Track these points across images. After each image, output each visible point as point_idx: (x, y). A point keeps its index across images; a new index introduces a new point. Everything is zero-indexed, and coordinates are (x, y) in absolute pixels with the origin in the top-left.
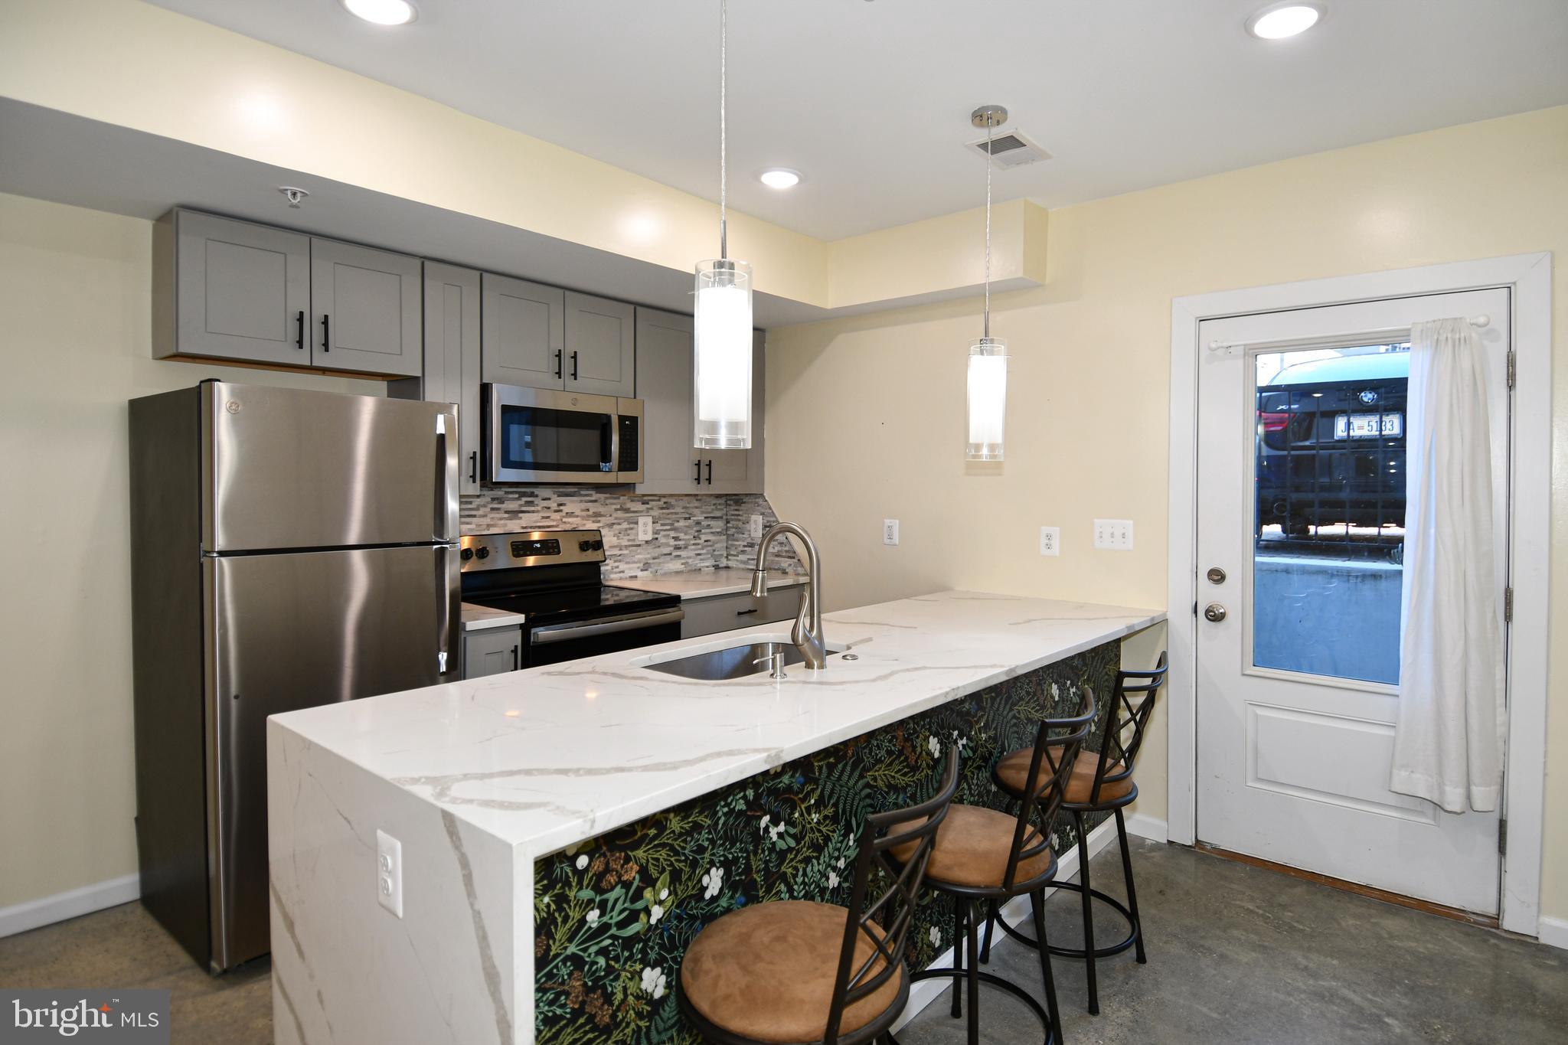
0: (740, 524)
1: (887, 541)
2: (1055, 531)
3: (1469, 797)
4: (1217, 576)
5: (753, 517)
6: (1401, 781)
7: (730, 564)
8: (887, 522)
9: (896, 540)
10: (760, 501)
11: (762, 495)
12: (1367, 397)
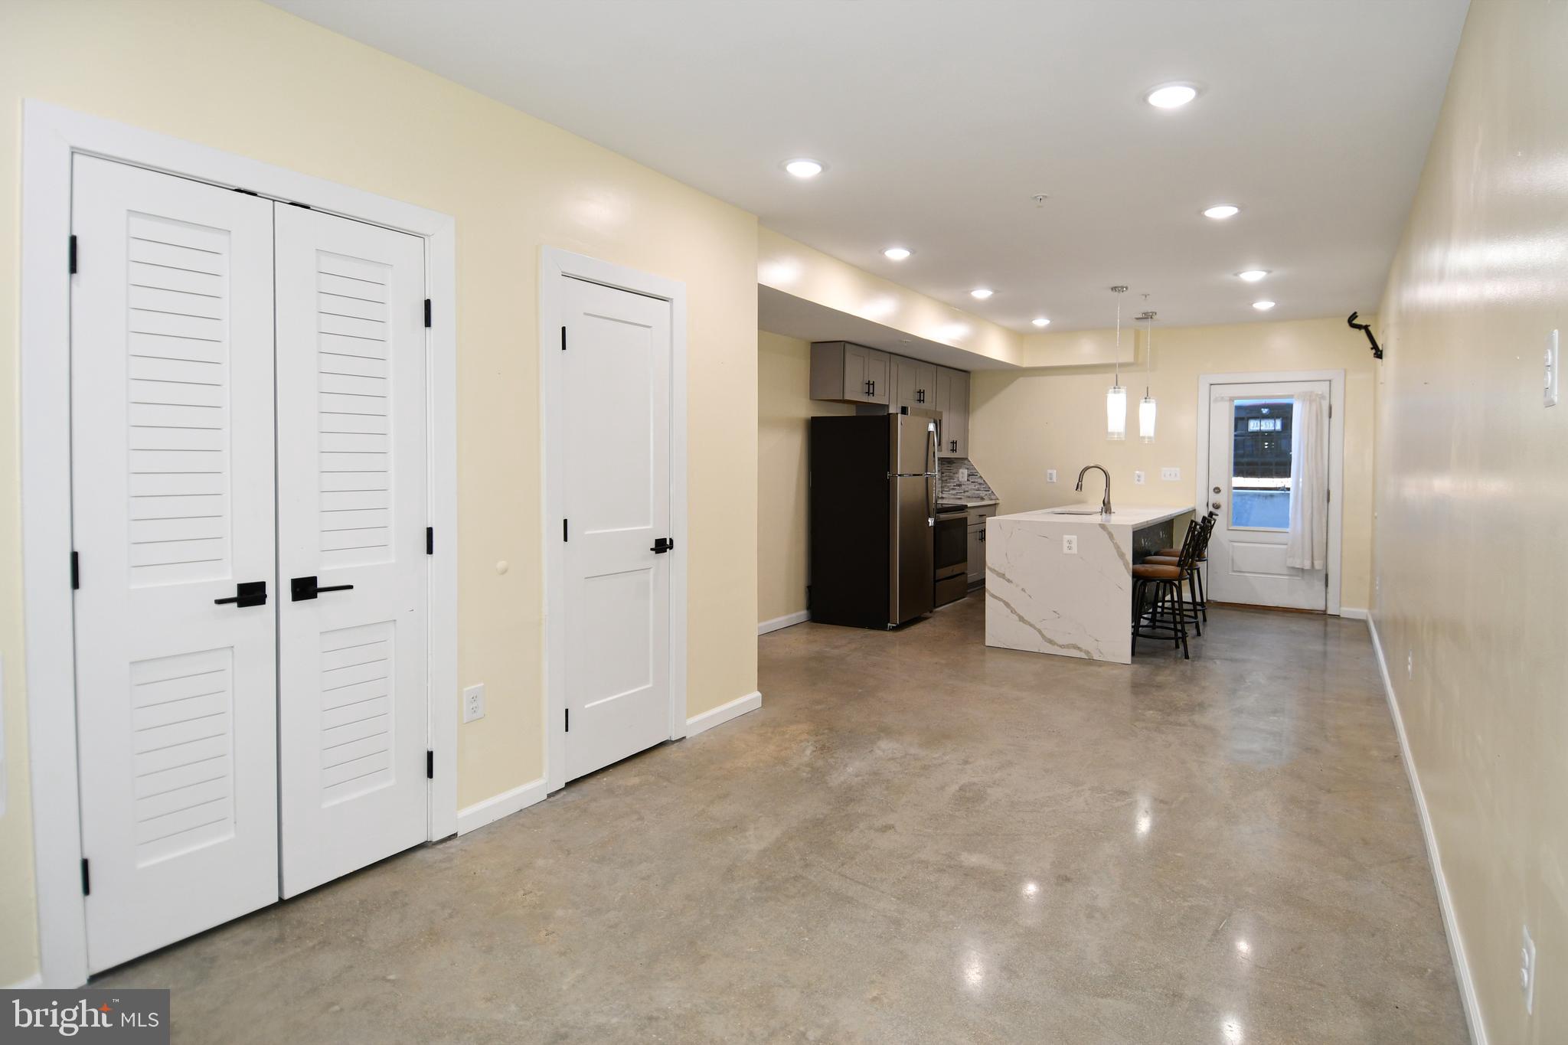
0: (951, 474)
1: (1048, 480)
2: (1142, 474)
3: (1313, 563)
4: (1217, 490)
5: (961, 470)
6: (1291, 562)
7: (944, 496)
8: (1049, 471)
9: (1055, 480)
10: (966, 462)
11: (967, 459)
12: (1265, 411)
